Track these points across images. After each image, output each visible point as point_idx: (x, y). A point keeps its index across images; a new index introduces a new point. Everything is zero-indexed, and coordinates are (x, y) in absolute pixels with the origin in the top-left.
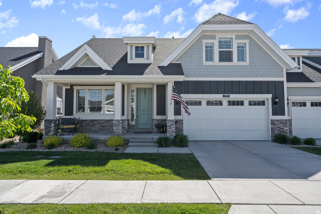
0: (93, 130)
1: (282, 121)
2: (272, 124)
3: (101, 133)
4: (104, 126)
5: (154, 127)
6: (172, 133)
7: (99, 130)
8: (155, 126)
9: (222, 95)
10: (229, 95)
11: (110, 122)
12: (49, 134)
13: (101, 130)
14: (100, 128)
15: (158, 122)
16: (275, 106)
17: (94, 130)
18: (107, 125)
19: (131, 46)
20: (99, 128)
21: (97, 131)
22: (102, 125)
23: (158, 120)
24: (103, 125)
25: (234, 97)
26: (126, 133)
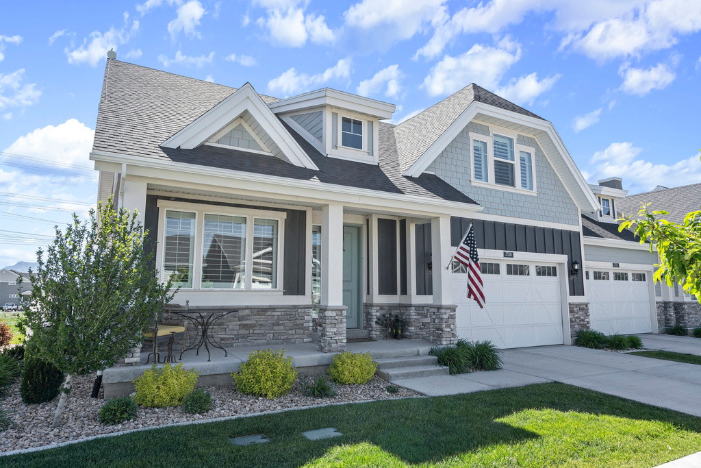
0: (219, 340)
1: (582, 306)
2: (571, 311)
3: (244, 346)
4: (252, 326)
5: (374, 325)
6: (452, 339)
7: (237, 337)
8: (377, 323)
9: (501, 252)
10: (512, 253)
11: (269, 313)
12: (127, 360)
13: (244, 337)
14: (241, 332)
15: (383, 312)
16: (572, 277)
17: (222, 339)
18: (262, 323)
19: (335, 115)
20: (235, 333)
21: (230, 342)
22: (244, 322)
23: (381, 307)
24: (248, 322)
25: (520, 257)
26: (310, 342)
